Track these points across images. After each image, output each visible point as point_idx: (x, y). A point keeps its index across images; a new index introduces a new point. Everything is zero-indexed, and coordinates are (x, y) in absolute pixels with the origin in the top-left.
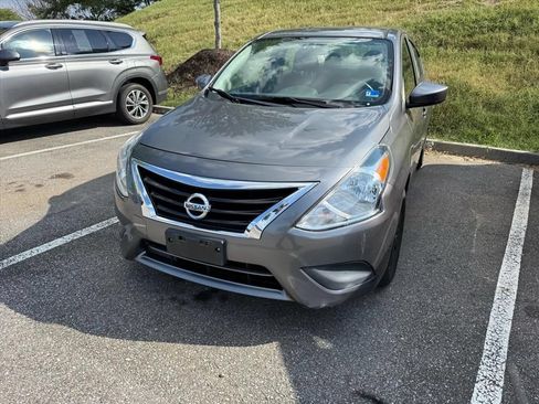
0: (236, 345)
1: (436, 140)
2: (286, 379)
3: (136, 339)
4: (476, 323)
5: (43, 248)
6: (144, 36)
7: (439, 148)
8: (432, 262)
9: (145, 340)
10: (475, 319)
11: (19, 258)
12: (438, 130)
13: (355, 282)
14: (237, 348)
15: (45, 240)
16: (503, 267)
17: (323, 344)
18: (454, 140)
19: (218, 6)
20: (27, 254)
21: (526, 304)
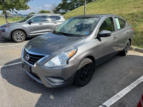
0: (33, 92)
1: (136, 48)
2: (36, 103)
3: (15, 86)
4: (98, 103)
5: (16, 63)
6: (64, 17)
7: (136, 50)
8: (102, 83)
9: (17, 86)
10: (100, 102)
11: (11, 65)
12: (138, 44)
13: (60, 83)
14: (32, 93)
15: (18, 62)
16: (124, 89)
17: (52, 97)
18: (142, 48)
19: (85, 9)
20: (13, 64)
21: (121, 102)
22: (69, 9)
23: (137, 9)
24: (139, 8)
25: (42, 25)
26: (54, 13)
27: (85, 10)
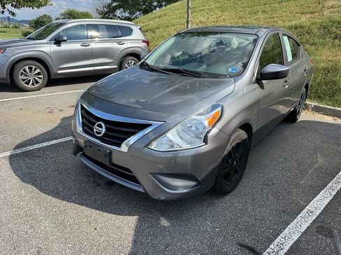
0: (114, 214)
1: (315, 104)
2: (131, 238)
3: (63, 200)
4: (274, 230)
5: (45, 144)
6: (140, 29)
7: (317, 109)
8: (267, 185)
9: (68, 201)
10: (276, 227)
11: (31, 148)
12: (319, 97)
14: (114, 215)
15: (49, 140)
16: (318, 197)
17: (164, 222)
18: (328, 105)
19: (190, 10)
20: (36, 146)
21: (320, 224)
22: (139, 10)
23: (309, 16)
24: (311, 13)
25: (88, 47)
26: (103, 18)
27: (188, 14)
